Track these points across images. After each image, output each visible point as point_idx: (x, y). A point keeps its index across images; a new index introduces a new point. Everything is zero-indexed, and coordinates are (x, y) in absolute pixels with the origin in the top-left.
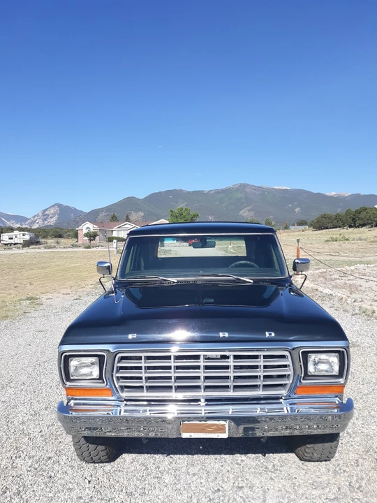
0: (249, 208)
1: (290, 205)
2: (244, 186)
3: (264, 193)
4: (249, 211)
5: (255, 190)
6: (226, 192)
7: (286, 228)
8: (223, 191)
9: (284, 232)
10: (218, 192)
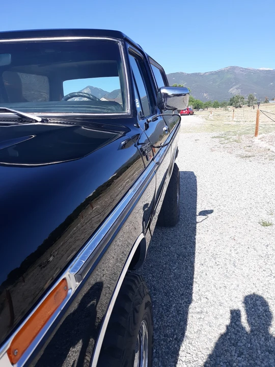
0: (237, 86)
1: (272, 84)
2: (233, 68)
3: (249, 74)
4: (237, 89)
5: (242, 71)
6: (219, 73)
7: (266, 102)
8: (216, 73)
9: (263, 105)
10: (212, 74)
